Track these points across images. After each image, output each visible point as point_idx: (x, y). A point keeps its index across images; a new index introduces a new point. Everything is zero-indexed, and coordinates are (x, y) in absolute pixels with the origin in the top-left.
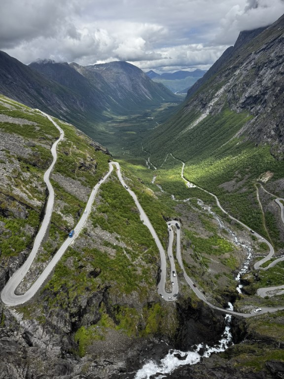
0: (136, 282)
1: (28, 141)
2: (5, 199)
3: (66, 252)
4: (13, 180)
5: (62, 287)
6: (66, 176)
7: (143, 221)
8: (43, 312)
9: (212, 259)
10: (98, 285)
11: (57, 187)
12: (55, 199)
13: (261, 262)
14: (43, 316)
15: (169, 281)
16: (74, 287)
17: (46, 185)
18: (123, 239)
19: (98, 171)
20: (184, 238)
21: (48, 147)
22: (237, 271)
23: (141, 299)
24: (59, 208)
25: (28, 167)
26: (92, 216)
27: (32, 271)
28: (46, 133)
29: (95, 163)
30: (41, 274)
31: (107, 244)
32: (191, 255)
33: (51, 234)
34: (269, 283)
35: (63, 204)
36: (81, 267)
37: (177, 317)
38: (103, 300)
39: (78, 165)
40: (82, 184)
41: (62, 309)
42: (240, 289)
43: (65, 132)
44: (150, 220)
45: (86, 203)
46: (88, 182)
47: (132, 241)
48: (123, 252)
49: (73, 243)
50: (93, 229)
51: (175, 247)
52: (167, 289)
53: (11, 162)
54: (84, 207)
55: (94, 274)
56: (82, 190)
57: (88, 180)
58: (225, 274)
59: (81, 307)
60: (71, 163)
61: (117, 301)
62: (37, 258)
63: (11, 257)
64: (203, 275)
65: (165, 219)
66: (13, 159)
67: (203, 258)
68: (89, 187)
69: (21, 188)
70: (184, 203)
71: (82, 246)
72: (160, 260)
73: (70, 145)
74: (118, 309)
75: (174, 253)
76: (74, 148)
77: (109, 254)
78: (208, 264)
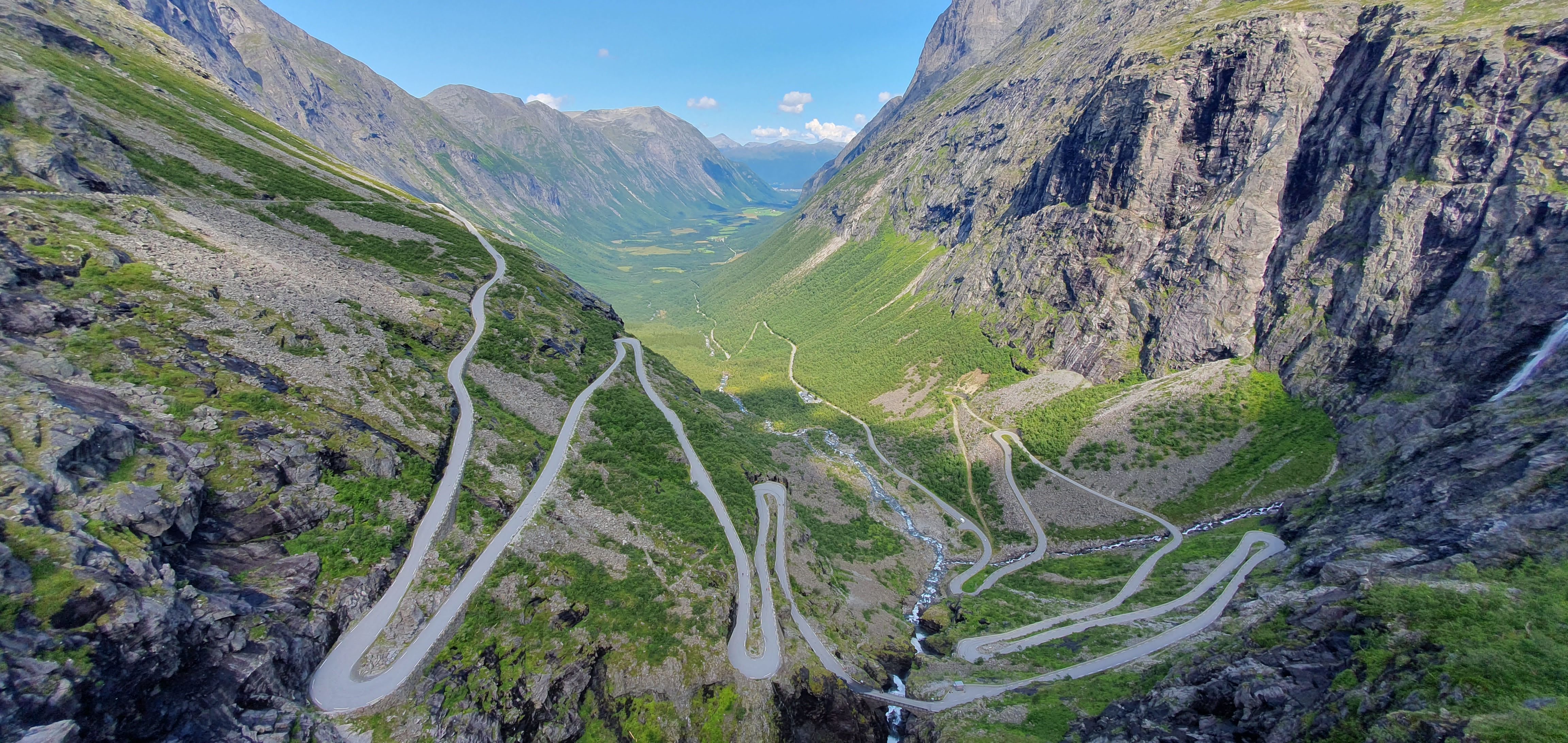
0: (676, 635)
1: (413, 280)
2: (340, 425)
3: (498, 562)
4: (365, 378)
5: (482, 655)
6: (505, 371)
7: (696, 484)
8: (428, 724)
9: (855, 573)
10: (579, 647)
11: (480, 394)
12: (474, 428)
13: (966, 576)
14: (429, 735)
15: (756, 631)
16: (517, 654)
17: (453, 393)
18: (646, 529)
19: (587, 358)
20: (794, 524)
21: (464, 297)
22: (911, 598)
23: (686, 677)
24: (485, 452)
25: (406, 346)
26: (568, 470)
27: (405, 614)
28: (462, 263)
29: (581, 340)
30: (428, 621)
31: (604, 541)
32: (809, 563)
33: (459, 518)
34: (983, 626)
35: (495, 440)
36: (538, 600)
37: (775, 719)
38: (590, 684)
39: (540, 344)
40: (548, 390)
41: (480, 714)
42: (922, 642)
43: (508, 263)
44: (715, 482)
45: (553, 438)
46: (563, 387)
47: (669, 533)
48: (646, 562)
49: (517, 538)
50: (569, 504)
51: (772, 545)
52: (750, 648)
53: (362, 331)
54: (550, 448)
55: (570, 618)
56: (545, 405)
57: (561, 381)
58: (885, 607)
59: (532, 705)
60: (519, 337)
61: (625, 685)
62: (418, 581)
63: (348, 579)
64: (835, 612)
65: (750, 479)
66: (368, 324)
67: (836, 570)
68: (564, 399)
69: (386, 398)
70: (794, 440)
71: (542, 547)
72: (736, 579)
73: (519, 295)
74: (628, 706)
75: (771, 559)
76: (529, 300)
77: (611, 567)
78: (848, 584)
